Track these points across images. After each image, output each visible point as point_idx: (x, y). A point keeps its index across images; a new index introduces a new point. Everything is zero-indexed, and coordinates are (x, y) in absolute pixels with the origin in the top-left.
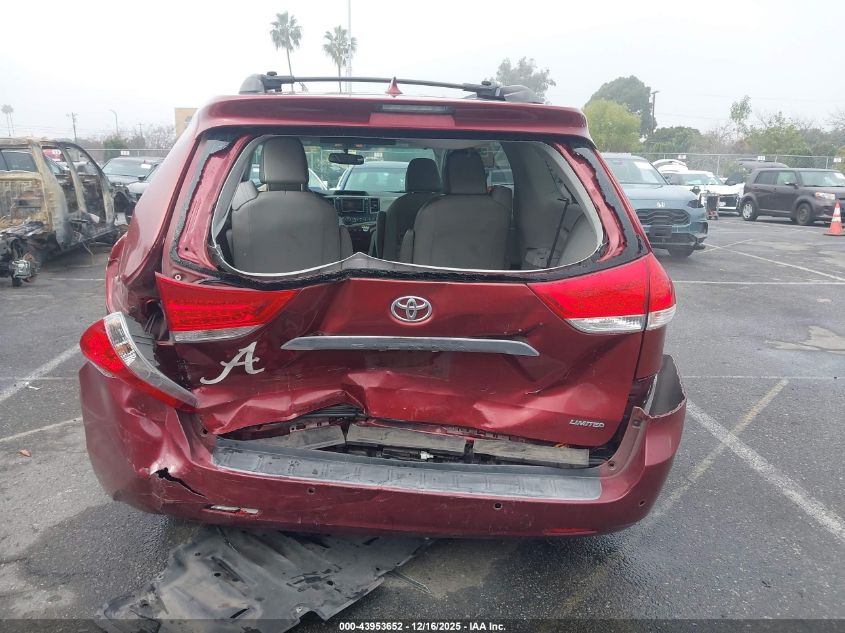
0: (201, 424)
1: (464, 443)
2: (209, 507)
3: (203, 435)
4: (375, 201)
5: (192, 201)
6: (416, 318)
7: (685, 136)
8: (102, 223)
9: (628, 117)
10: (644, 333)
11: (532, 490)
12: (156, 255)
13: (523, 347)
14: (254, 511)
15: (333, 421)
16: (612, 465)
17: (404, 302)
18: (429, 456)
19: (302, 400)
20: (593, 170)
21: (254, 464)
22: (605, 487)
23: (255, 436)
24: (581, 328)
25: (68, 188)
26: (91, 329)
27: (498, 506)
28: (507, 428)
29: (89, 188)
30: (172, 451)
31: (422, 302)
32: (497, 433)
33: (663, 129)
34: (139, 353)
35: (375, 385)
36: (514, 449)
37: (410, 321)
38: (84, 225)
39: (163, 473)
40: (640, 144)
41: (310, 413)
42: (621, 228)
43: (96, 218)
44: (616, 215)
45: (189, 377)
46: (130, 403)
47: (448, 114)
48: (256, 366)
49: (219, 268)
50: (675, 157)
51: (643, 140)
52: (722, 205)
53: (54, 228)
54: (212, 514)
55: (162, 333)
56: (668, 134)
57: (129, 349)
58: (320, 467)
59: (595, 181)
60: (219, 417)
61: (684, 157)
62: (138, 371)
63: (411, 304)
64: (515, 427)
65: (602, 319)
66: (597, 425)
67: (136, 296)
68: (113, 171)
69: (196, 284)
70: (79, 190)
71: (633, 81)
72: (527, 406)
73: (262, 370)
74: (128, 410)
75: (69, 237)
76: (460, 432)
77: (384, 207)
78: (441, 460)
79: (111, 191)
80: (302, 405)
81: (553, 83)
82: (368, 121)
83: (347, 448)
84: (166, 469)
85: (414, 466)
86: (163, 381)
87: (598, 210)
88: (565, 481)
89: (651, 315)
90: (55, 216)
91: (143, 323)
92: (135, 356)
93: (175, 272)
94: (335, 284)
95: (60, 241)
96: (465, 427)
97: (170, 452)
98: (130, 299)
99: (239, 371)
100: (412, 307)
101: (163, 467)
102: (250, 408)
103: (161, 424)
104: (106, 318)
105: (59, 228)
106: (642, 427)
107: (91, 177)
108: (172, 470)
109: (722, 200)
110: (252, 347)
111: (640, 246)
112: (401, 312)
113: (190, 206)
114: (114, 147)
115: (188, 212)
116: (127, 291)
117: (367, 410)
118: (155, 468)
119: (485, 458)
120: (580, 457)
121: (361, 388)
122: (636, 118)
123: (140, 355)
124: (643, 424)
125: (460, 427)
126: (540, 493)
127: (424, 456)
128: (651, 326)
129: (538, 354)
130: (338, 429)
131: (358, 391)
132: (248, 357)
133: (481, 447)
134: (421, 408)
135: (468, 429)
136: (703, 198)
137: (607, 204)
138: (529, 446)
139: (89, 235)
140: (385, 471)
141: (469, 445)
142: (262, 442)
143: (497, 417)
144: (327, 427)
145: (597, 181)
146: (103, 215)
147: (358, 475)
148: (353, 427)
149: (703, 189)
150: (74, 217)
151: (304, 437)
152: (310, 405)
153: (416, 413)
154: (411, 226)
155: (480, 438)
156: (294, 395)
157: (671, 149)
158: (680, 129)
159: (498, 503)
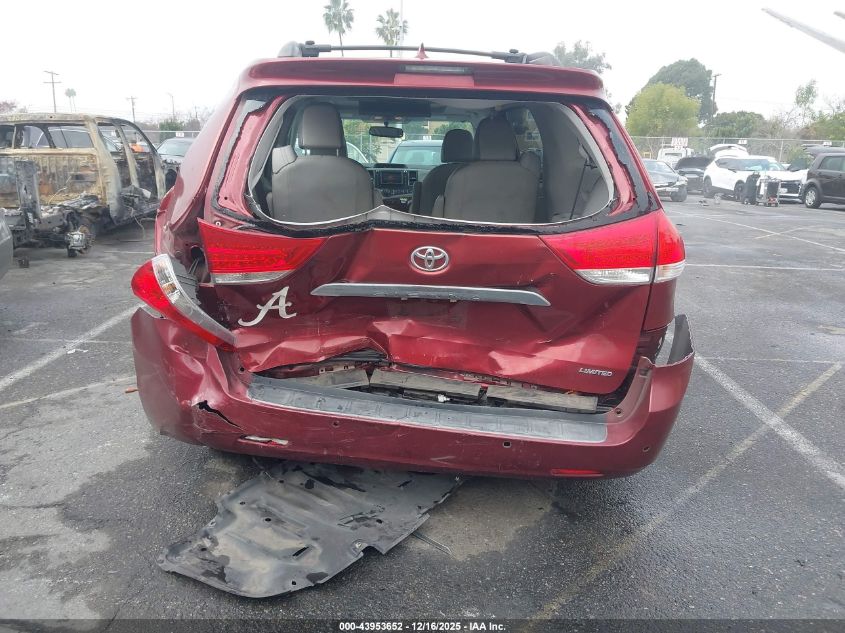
0: (238, 363)
1: (478, 388)
2: (243, 437)
3: (240, 373)
4: (414, 174)
5: (232, 154)
6: (434, 267)
7: (747, 122)
8: (154, 199)
9: (686, 100)
10: (652, 285)
11: (540, 431)
12: (199, 203)
13: (534, 297)
14: (284, 442)
15: (358, 365)
16: (619, 413)
17: (423, 252)
18: (445, 399)
19: (330, 344)
20: (608, 130)
21: (286, 399)
22: (610, 431)
23: (287, 376)
24: (589, 279)
25: (122, 165)
26: (141, 270)
27: (507, 444)
28: (519, 375)
29: (142, 165)
30: (212, 385)
31: (439, 253)
32: (511, 380)
33: (724, 114)
34: (183, 291)
35: (398, 333)
36: (526, 395)
37: (429, 271)
38: (136, 200)
39: (203, 405)
40: (698, 129)
41: (337, 356)
42: (632, 185)
43: (147, 193)
44: (627, 173)
45: (228, 318)
46: (176, 341)
47: (468, 75)
48: (289, 310)
49: (255, 215)
50: (736, 142)
51: (701, 125)
52: (783, 191)
53: (108, 202)
54: (247, 444)
55: (204, 277)
56: (727, 119)
57: (174, 288)
58: (345, 403)
59: (609, 140)
60: (255, 357)
61: (745, 142)
62: (182, 308)
63: (430, 254)
64: (527, 375)
65: (612, 271)
66: (604, 373)
67: (181, 241)
68: (166, 151)
69: (235, 230)
70: (132, 165)
71: (694, 64)
72: (538, 355)
73: (295, 315)
74: (173, 347)
75: (121, 211)
76: (476, 379)
77: (421, 179)
78: (457, 402)
79: (163, 168)
80: (330, 349)
81: (609, 67)
82: (392, 81)
83: (371, 389)
84: (206, 402)
85: (431, 407)
86: (204, 319)
87: (610, 167)
88: (572, 425)
89: (659, 268)
90: (109, 190)
91: (187, 267)
92: (179, 295)
93: (216, 219)
94: (360, 233)
95: (113, 214)
96: (480, 374)
97: (209, 387)
98: (175, 244)
99: (273, 314)
100: (430, 257)
101: (202, 400)
102: (282, 350)
103: (203, 362)
104: (154, 259)
105: (113, 204)
106: (648, 377)
107: (144, 154)
108: (211, 403)
109: (783, 186)
110: (284, 292)
111: (650, 203)
112: (420, 261)
113: (230, 159)
114: (170, 128)
115: (228, 164)
116: (173, 237)
117: (389, 355)
118: (196, 400)
119: (497, 402)
120: (588, 403)
121: (384, 335)
122: (696, 102)
123: (184, 293)
124: (650, 373)
125: (475, 374)
126: (547, 435)
127: (442, 398)
128: (659, 279)
129: (549, 304)
130: (363, 373)
131: (382, 338)
132: (281, 301)
133: (493, 392)
134: (440, 356)
135: (484, 375)
136: (763, 185)
137: (619, 162)
138: (540, 393)
139: (141, 210)
140: (405, 409)
141: (483, 391)
142: (293, 380)
143: (511, 364)
144: (354, 370)
145: (611, 139)
146: (155, 191)
147: (378, 411)
148: (377, 372)
149: (763, 175)
150: (127, 192)
151: (332, 378)
152: (337, 349)
153: (435, 361)
154: (442, 192)
155: (494, 384)
156: (323, 339)
157: (730, 134)
158: (743, 114)
159: (507, 442)
